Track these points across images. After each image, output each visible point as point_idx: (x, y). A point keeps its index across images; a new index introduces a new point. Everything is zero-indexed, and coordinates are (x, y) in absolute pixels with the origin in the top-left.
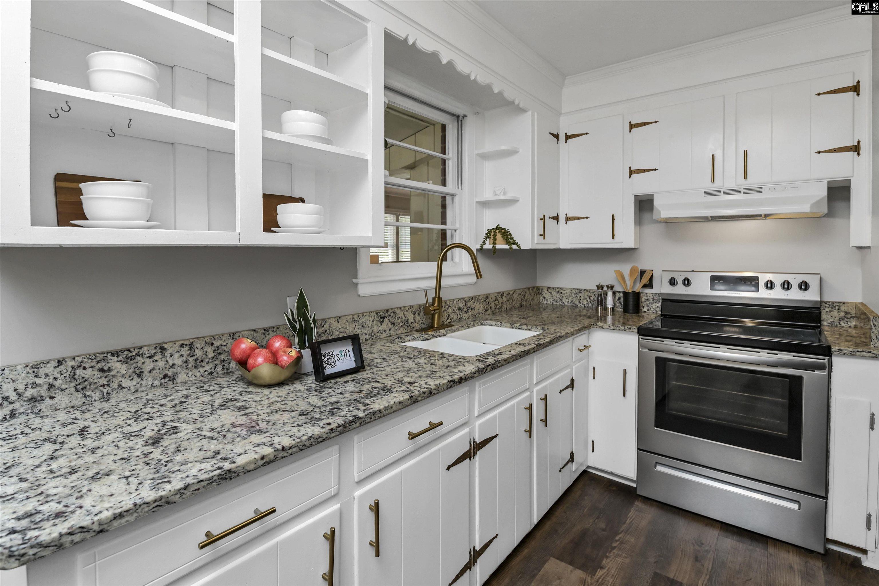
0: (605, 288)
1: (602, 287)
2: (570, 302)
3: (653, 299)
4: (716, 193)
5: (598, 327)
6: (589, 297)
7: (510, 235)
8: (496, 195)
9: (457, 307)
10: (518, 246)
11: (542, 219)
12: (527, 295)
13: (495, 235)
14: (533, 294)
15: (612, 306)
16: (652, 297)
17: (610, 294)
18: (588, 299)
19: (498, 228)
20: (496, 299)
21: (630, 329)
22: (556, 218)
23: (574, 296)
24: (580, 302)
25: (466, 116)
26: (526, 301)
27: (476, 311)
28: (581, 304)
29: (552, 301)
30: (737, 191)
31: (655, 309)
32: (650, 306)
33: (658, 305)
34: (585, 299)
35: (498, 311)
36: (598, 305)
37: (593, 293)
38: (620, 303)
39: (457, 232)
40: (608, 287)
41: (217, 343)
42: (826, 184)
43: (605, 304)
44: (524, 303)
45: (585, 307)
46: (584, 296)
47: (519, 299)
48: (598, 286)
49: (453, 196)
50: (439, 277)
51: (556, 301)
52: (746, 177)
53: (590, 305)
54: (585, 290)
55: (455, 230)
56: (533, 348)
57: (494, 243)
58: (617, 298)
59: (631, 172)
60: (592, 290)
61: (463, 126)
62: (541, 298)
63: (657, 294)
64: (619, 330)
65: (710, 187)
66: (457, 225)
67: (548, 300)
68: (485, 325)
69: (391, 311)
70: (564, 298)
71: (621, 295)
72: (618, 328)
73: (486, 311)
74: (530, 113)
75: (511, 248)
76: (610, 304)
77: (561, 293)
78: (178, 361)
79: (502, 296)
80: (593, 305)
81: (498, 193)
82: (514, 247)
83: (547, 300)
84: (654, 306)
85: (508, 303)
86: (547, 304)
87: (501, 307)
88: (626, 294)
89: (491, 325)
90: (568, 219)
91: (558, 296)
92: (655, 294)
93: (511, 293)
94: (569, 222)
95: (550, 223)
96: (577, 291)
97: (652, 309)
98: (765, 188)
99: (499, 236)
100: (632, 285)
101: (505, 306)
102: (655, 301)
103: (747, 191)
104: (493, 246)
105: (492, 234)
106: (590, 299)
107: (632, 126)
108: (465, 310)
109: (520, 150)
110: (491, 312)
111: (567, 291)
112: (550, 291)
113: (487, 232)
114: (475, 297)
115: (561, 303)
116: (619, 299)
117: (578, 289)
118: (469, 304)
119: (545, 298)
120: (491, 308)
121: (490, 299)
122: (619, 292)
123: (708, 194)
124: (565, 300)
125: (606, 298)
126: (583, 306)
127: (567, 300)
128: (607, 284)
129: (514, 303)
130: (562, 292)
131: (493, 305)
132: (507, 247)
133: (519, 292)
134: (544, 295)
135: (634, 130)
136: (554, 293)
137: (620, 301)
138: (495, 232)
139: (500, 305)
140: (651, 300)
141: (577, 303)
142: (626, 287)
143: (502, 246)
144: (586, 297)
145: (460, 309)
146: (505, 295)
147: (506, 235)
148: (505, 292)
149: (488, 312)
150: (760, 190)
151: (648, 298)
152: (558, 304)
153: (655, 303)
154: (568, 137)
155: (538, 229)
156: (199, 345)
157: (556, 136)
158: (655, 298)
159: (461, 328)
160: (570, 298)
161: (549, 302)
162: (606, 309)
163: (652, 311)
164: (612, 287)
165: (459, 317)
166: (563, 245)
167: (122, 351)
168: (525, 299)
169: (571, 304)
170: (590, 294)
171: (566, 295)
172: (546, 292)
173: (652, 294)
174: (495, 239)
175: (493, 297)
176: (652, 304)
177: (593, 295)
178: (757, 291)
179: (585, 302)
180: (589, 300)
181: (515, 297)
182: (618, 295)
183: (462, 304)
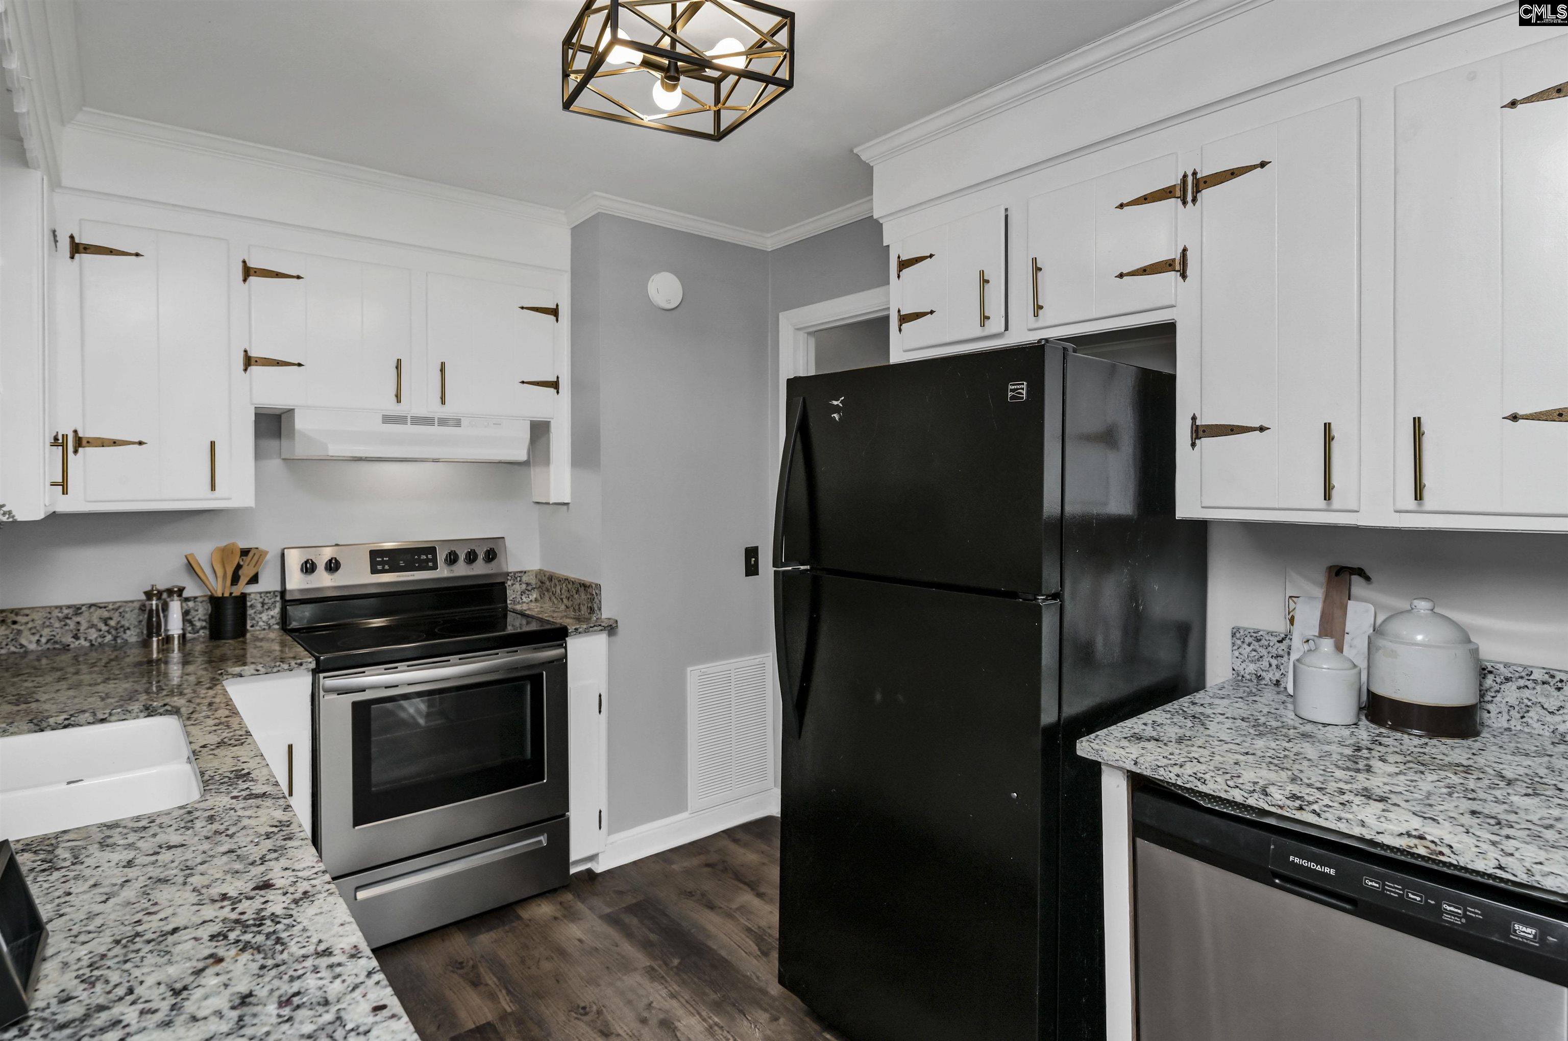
0: (165, 595)
1: (157, 594)
2: (44, 640)
3: (263, 604)
4: (399, 420)
5: (230, 676)
6: (105, 621)
11: (61, 444)
15: (181, 632)
16: (261, 600)
17: (175, 608)
18: (101, 625)
21: (301, 664)
23: (57, 624)
24: (75, 637)
28: (82, 641)
30: (426, 421)
31: (267, 623)
32: (257, 619)
33: (272, 613)
34: (92, 625)
36: (150, 636)
40: (170, 591)
42: (529, 423)
43: (166, 630)
45: (92, 645)
46: (92, 621)
48: (146, 593)
52: (443, 402)
53: (109, 638)
54: (90, 606)
59: (248, 361)
60: (114, 603)
63: (270, 592)
64: (279, 671)
65: (393, 408)
70: (27, 631)
71: (203, 606)
72: (275, 670)
76: (175, 625)
77: (15, 622)
84: (264, 617)
88: (216, 602)
90: (84, 443)
92: (267, 593)
94: (84, 450)
96: (66, 612)
97: (261, 623)
98: (464, 422)
100: (229, 581)
102: (266, 607)
103: (443, 422)
106: (106, 625)
107: (247, 271)
111: (34, 616)
115: (14, 649)
116: (187, 613)
117: (69, 607)
122: (198, 601)
123: (388, 419)
124: (28, 640)
127: (36, 638)
128: (169, 585)
130: (21, 618)
135: (251, 279)
137: (201, 619)
140: (259, 606)
141: (68, 640)
142: (214, 587)
144: (95, 620)
150: (458, 423)
151: (252, 602)
152: (5, 651)
153: (267, 609)
154: (81, 247)
155: (52, 469)
158: (267, 601)
160: (46, 631)
163: (260, 627)
164: (181, 591)
169: (48, 646)
170: (106, 614)
173: (260, 593)
176: (261, 613)
177: (117, 614)
178: (435, 568)
180: (104, 628)
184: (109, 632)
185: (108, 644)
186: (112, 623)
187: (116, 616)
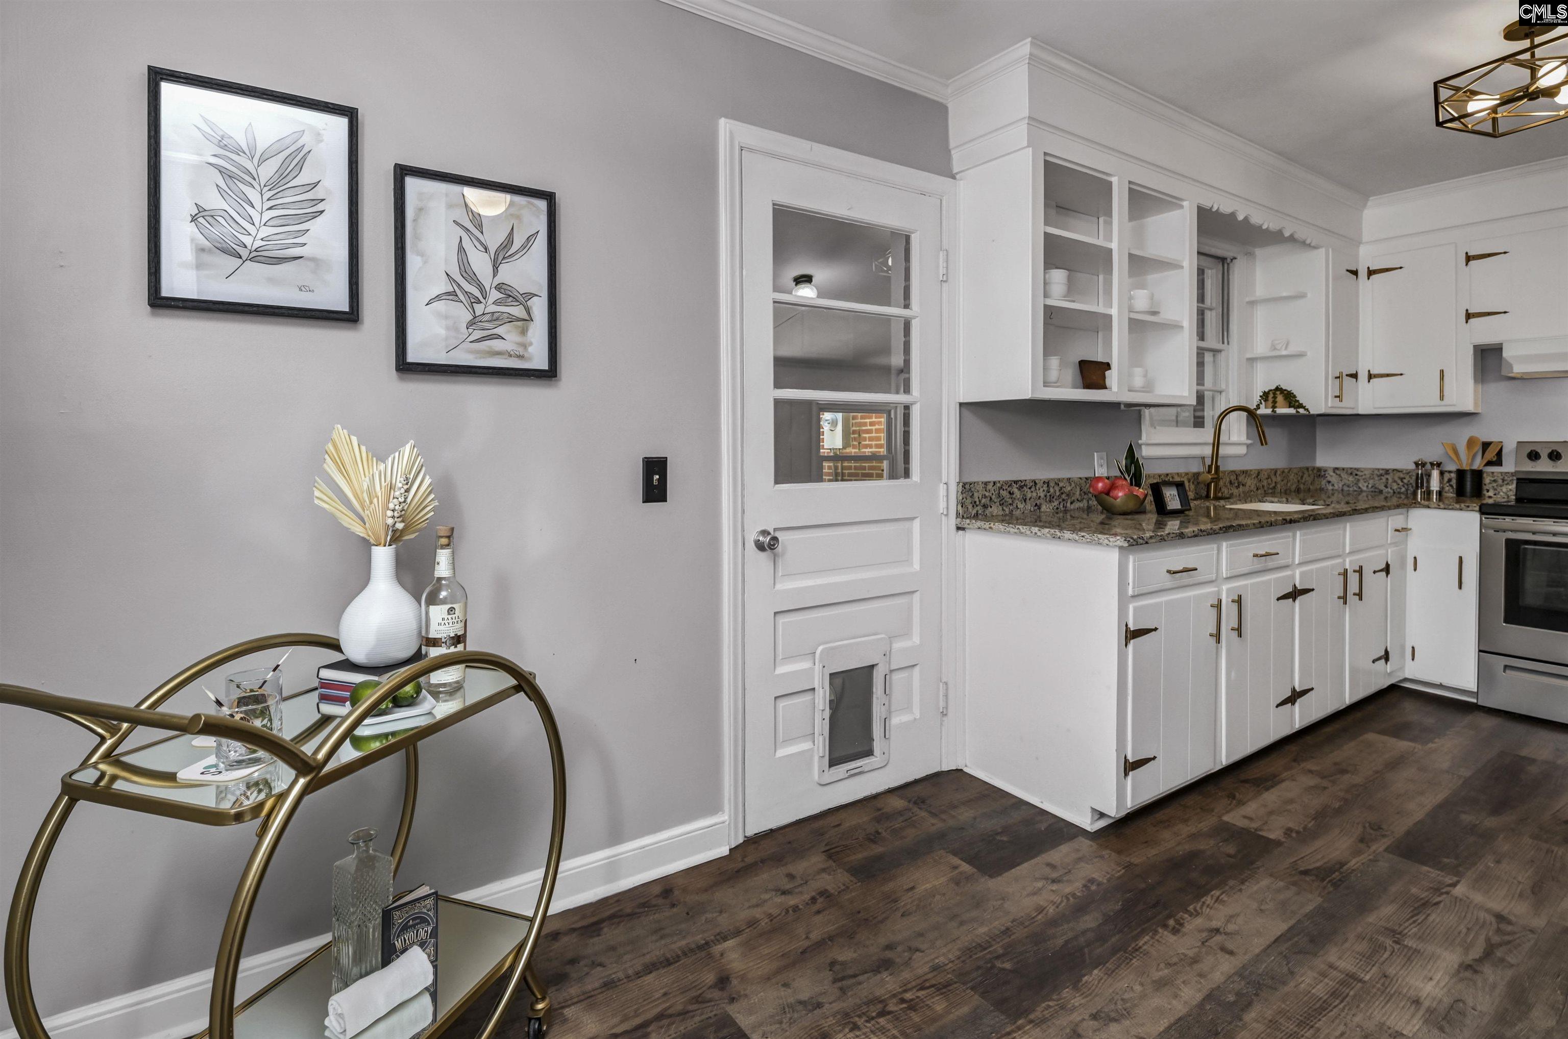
0: (1428, 466)
1: (1423, 465)
2: (1370, 486)
3: (1503, 480)
5: (1418, 506)
6: (1402, 479)
7: (1295, 397)
8: (1275, 349)
9: (1228, 479)
10: (1307, 410)
11: (1339, 377)
12: (1305, 476)
13: (1275, 397)
14: (1312, 476)
15: (1438, 489)
16: (1502, 478)
17: (1435, 474)
18: (1399, 482)
19: (1277, 389)
20: (1269, 477)
21: (1468, 507)
22: (1355, 376)
23: (1377, 478)
24: (1386, 487)
25: (1235, 258)
26: (1304, 484)
27: (1247, 489)
28: (1389, 490)
29: (1340, 486)
31: (1506, 493)
32: (1498, 489)
33: (1510, 487)
34: (1395, 481)
35: (1270, 491)
36: (1417, 487)
37: (1408, 473)
38: (1451, 486)
39: (1223, 394)
40: (1432, 464)
41: (1061, 484)
43: (1428, 487)
44: (1302, 486)
45: (1394, 493)
46: (1393, 479)
47: (1296, 480)
48: (1417, 464)
49: (1216, 352)
50: (1216, 444)
51: (1348, 486)
53: (1403, 489)
54: (1394, 470)
55: (1221, 392)
56: (1349, 511)
57: (1274, 407)
58: (1446, 479)
59: (1469, 316)
60: (1407, 470)
61: (1231, 272)
62: (1324, 482)
63: (1509, 473)
64: (1452, 509)
66: (1223, 387)
67: (1335, 485)
68: (1264, 502)
69: (1170, 476)
70: (1362, 481)
71: (1453, 475)
72: (1450, 507)
73: (1257, 489)
74: (1322, 251)
75: (1298, 412)
76: (1435, 485)
77: (1356, 475)
78: (1042, 495)
79: (1275, 474)
80: (1407, 490)
81: (1278, 347)
82: (1301, 411)
83: (1333, 485)
84: (1504, 489)
85: (1282, 483)
86: (1333, 490)
87: (1274, 488)
88: (1461, 473)
89: (1273, 502)
90: (1371, 376)
91: (1351, 478)
92: (1506, 473)
93: (1286, 471)
94: (1373, 381)
95: (1348, 381)
96: (1381, 472)
97: (1501, 493)
99: (1280, 398)
100: (1470, 461)
101: (1279, 486)
104: (1273, 411)
105: (1271, 395)
107: (1469, 258)
108: (1236, 484)
109: (1309, 295)
110: (1263, 492)
111: (1366, 472)
112: (1338, 472)
113: (1262, 394)
114: (1247, 471)
115: (1355, 489)
116: (1450, 480)
117: (1383, 469)
118: (1241, 479)
119: (1329, 482)
120: (1263, 486)
121: (1262, 476)
122: (1450, 472)
124: (1362, 484)
125: (1428, 482)
126: (1392, 491)
127: (1366, 484)
128: (1431, 460)
129: (1289, 485)
130: (1358, 473)
131: (1265, 483)
132: (1292, 411)
133: (1295, 471)
134: (1329, 478)
135: (1471, 263)
136: (1344, 475)
137: (1452, 483)
138: (1274, 394)
139: (1274, 485)
140: (1500, 481)
141: (1382, 487)
142: (1461, 464)
143: (1283, 410)
144: (1396, 479)
145: (1231, 483)
146: (1279, 472)
147: (1290, 398)
148: (1279, 469)
149: (1259, 491)
151: (1495, 478)
152: (1351, 489)
153: (1507, 484)
154: (1371, 273)
155: (1334, 390)
156: (1052, 484)
157: (1355, 273)
158: (1506, 478)
159: (1238, 502)
160: (1371, 482)
161: (1336, 487)
162: (1429, 493)
163: (1501, 496)
164: (1439, 465)
165: (1230, 492)
166: (1364, 408)
167: (1018, 481)
168: (1303, 481)
169: (1372, 489)
170: (1402, 476)
171: (1364, 477)
172: (1332, 474)
173: (1501, 473)
174: (1275, 402)
175: (1266, 474)
176: (1501, 486)
179: (1395, 487)
180: (1401, 484)
181: (1292, 477)
182: (1447, 476)
183: (1233, 478)
184: (1403, 486)
185: (1402, 493)
186: (1405, 481)
187: (1407, 477)
